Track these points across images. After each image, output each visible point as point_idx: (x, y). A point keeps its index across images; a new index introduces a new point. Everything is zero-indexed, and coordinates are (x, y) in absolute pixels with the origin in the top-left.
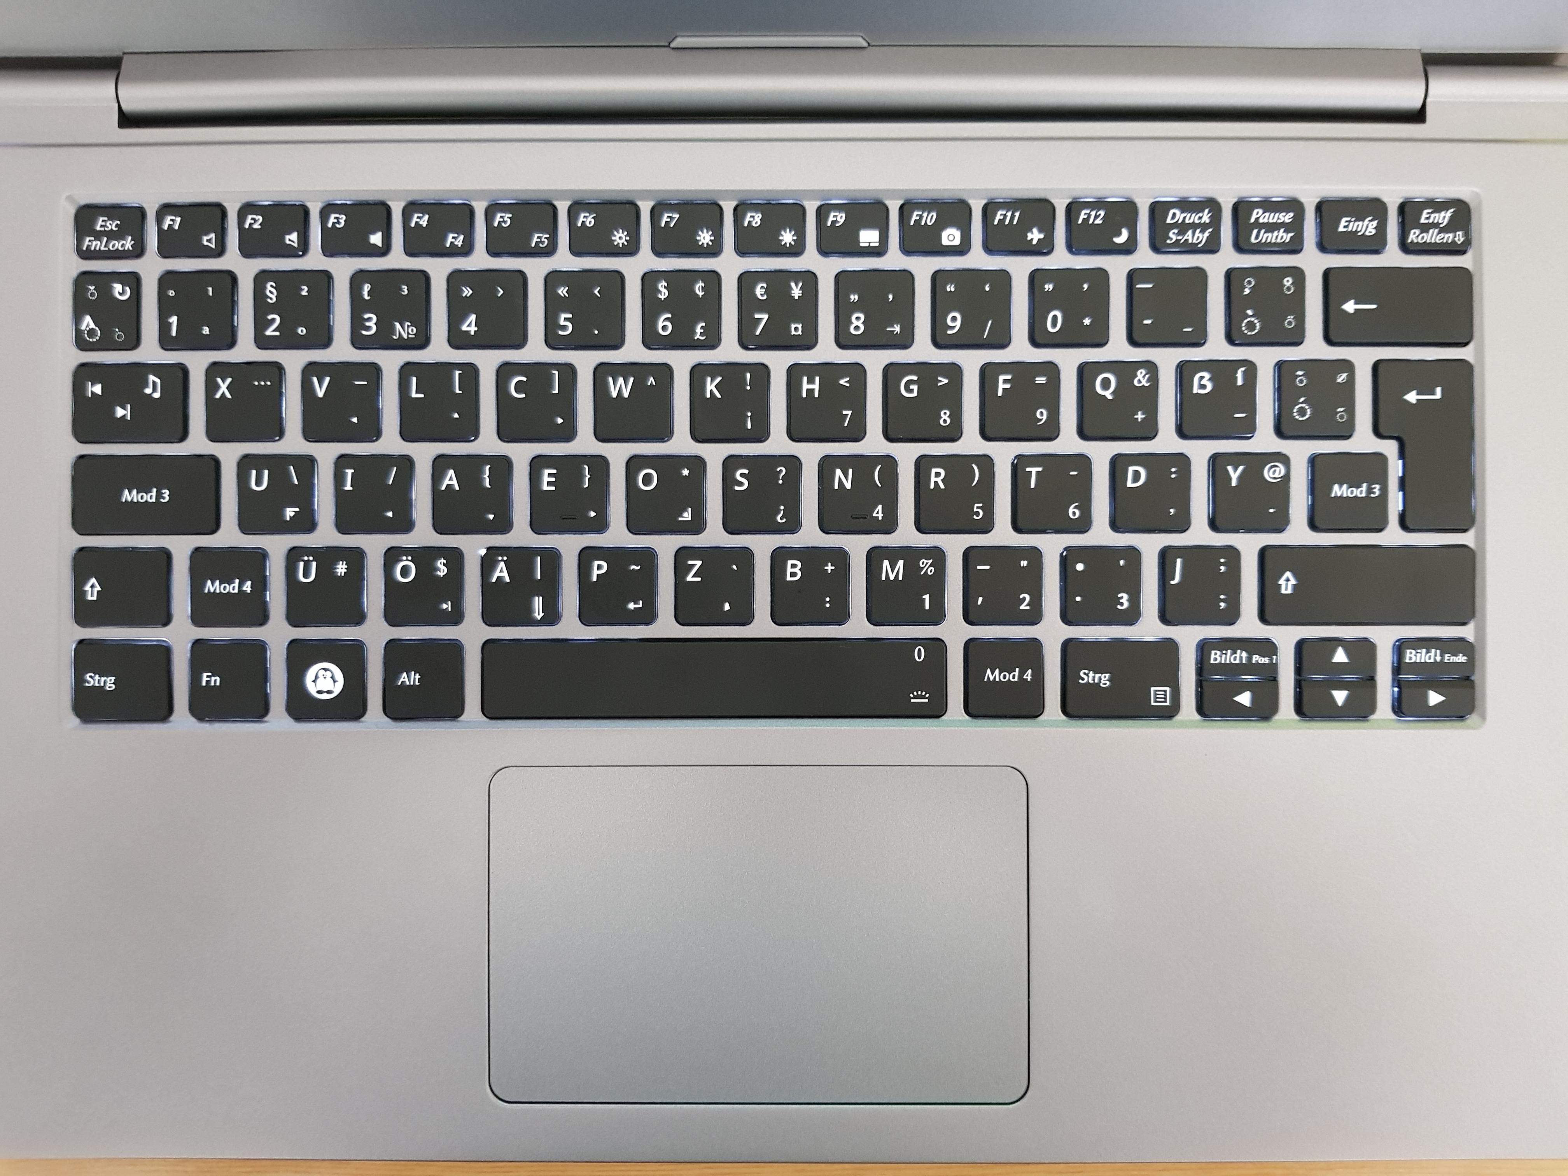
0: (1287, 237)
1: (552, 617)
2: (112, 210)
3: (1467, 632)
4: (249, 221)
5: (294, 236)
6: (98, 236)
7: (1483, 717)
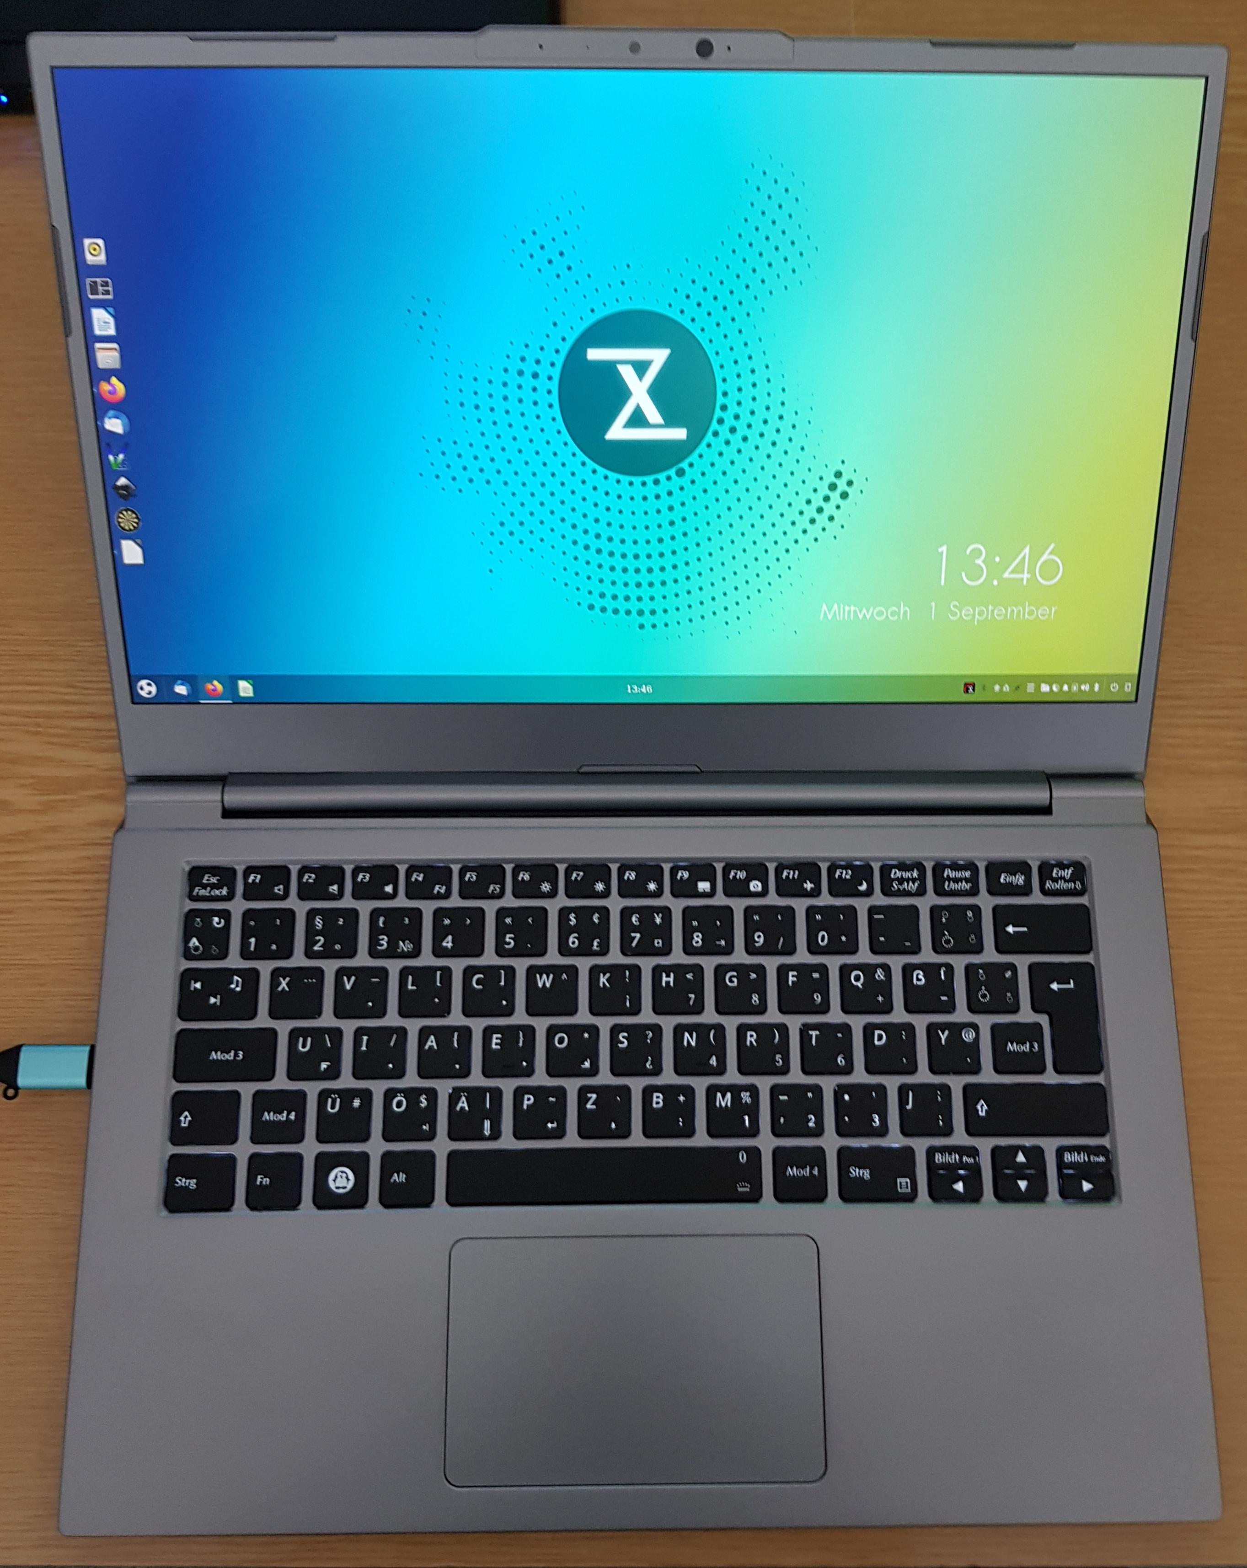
0: (968, 886)
1: (496, 1135)
2: (213, 870)
3: (1105, 1141)
4: (306, 877)
5: (335, 887)
6: (204, 887)
7: (1120, 1199)
